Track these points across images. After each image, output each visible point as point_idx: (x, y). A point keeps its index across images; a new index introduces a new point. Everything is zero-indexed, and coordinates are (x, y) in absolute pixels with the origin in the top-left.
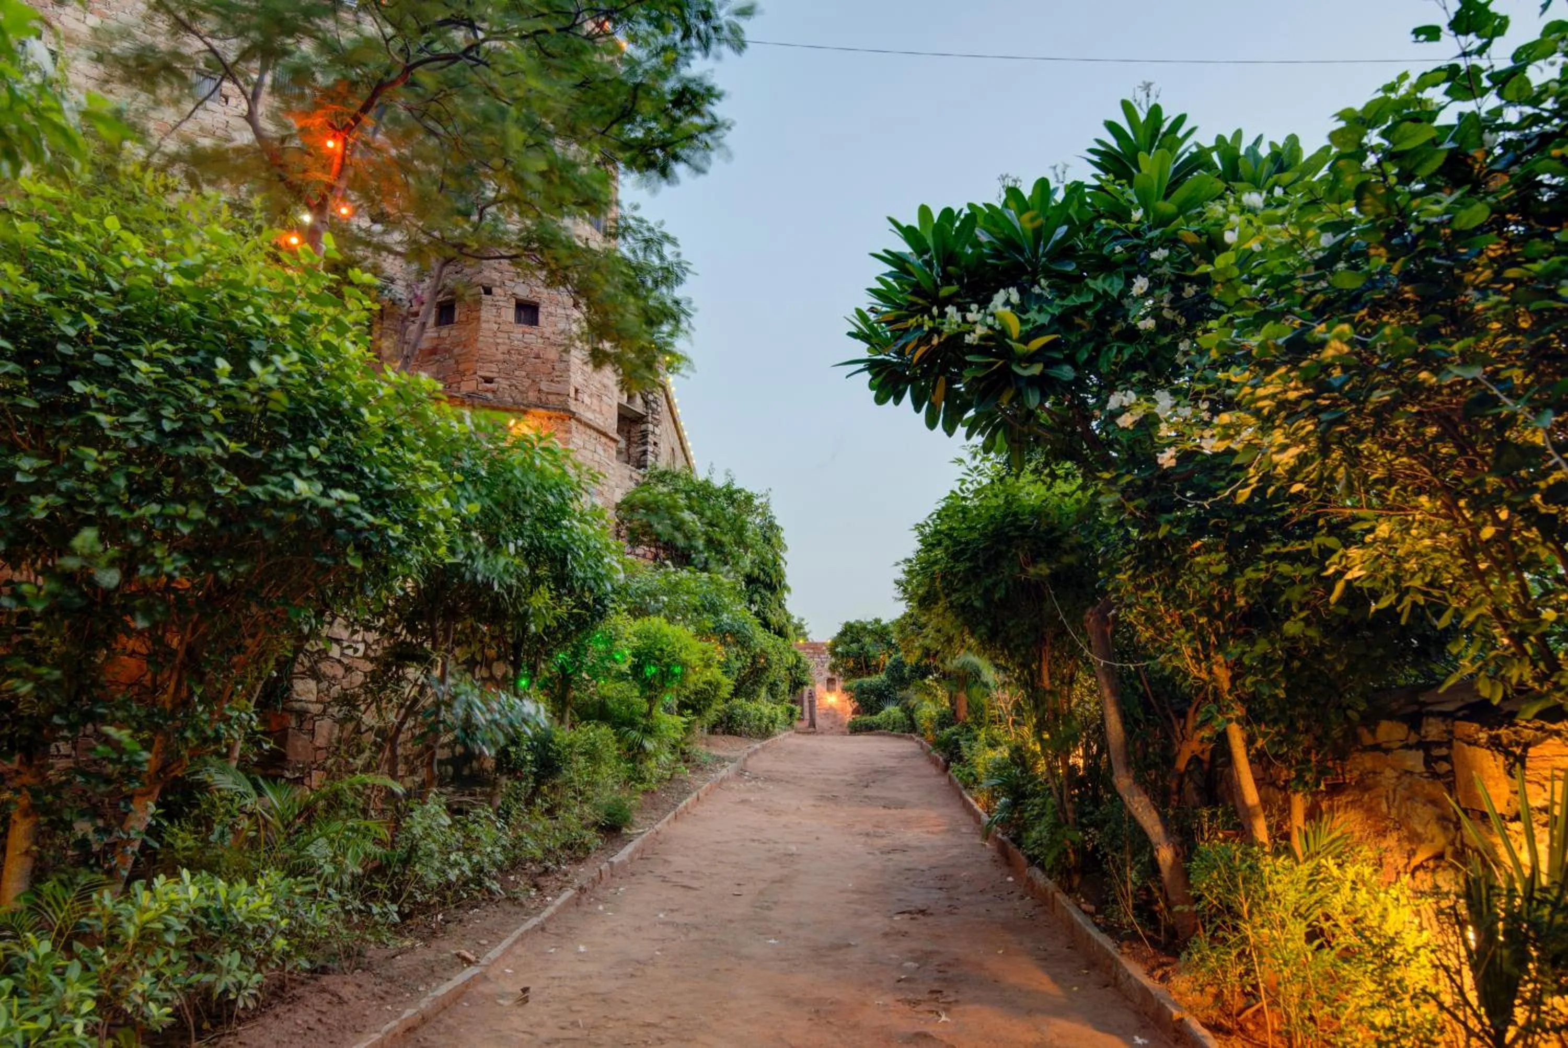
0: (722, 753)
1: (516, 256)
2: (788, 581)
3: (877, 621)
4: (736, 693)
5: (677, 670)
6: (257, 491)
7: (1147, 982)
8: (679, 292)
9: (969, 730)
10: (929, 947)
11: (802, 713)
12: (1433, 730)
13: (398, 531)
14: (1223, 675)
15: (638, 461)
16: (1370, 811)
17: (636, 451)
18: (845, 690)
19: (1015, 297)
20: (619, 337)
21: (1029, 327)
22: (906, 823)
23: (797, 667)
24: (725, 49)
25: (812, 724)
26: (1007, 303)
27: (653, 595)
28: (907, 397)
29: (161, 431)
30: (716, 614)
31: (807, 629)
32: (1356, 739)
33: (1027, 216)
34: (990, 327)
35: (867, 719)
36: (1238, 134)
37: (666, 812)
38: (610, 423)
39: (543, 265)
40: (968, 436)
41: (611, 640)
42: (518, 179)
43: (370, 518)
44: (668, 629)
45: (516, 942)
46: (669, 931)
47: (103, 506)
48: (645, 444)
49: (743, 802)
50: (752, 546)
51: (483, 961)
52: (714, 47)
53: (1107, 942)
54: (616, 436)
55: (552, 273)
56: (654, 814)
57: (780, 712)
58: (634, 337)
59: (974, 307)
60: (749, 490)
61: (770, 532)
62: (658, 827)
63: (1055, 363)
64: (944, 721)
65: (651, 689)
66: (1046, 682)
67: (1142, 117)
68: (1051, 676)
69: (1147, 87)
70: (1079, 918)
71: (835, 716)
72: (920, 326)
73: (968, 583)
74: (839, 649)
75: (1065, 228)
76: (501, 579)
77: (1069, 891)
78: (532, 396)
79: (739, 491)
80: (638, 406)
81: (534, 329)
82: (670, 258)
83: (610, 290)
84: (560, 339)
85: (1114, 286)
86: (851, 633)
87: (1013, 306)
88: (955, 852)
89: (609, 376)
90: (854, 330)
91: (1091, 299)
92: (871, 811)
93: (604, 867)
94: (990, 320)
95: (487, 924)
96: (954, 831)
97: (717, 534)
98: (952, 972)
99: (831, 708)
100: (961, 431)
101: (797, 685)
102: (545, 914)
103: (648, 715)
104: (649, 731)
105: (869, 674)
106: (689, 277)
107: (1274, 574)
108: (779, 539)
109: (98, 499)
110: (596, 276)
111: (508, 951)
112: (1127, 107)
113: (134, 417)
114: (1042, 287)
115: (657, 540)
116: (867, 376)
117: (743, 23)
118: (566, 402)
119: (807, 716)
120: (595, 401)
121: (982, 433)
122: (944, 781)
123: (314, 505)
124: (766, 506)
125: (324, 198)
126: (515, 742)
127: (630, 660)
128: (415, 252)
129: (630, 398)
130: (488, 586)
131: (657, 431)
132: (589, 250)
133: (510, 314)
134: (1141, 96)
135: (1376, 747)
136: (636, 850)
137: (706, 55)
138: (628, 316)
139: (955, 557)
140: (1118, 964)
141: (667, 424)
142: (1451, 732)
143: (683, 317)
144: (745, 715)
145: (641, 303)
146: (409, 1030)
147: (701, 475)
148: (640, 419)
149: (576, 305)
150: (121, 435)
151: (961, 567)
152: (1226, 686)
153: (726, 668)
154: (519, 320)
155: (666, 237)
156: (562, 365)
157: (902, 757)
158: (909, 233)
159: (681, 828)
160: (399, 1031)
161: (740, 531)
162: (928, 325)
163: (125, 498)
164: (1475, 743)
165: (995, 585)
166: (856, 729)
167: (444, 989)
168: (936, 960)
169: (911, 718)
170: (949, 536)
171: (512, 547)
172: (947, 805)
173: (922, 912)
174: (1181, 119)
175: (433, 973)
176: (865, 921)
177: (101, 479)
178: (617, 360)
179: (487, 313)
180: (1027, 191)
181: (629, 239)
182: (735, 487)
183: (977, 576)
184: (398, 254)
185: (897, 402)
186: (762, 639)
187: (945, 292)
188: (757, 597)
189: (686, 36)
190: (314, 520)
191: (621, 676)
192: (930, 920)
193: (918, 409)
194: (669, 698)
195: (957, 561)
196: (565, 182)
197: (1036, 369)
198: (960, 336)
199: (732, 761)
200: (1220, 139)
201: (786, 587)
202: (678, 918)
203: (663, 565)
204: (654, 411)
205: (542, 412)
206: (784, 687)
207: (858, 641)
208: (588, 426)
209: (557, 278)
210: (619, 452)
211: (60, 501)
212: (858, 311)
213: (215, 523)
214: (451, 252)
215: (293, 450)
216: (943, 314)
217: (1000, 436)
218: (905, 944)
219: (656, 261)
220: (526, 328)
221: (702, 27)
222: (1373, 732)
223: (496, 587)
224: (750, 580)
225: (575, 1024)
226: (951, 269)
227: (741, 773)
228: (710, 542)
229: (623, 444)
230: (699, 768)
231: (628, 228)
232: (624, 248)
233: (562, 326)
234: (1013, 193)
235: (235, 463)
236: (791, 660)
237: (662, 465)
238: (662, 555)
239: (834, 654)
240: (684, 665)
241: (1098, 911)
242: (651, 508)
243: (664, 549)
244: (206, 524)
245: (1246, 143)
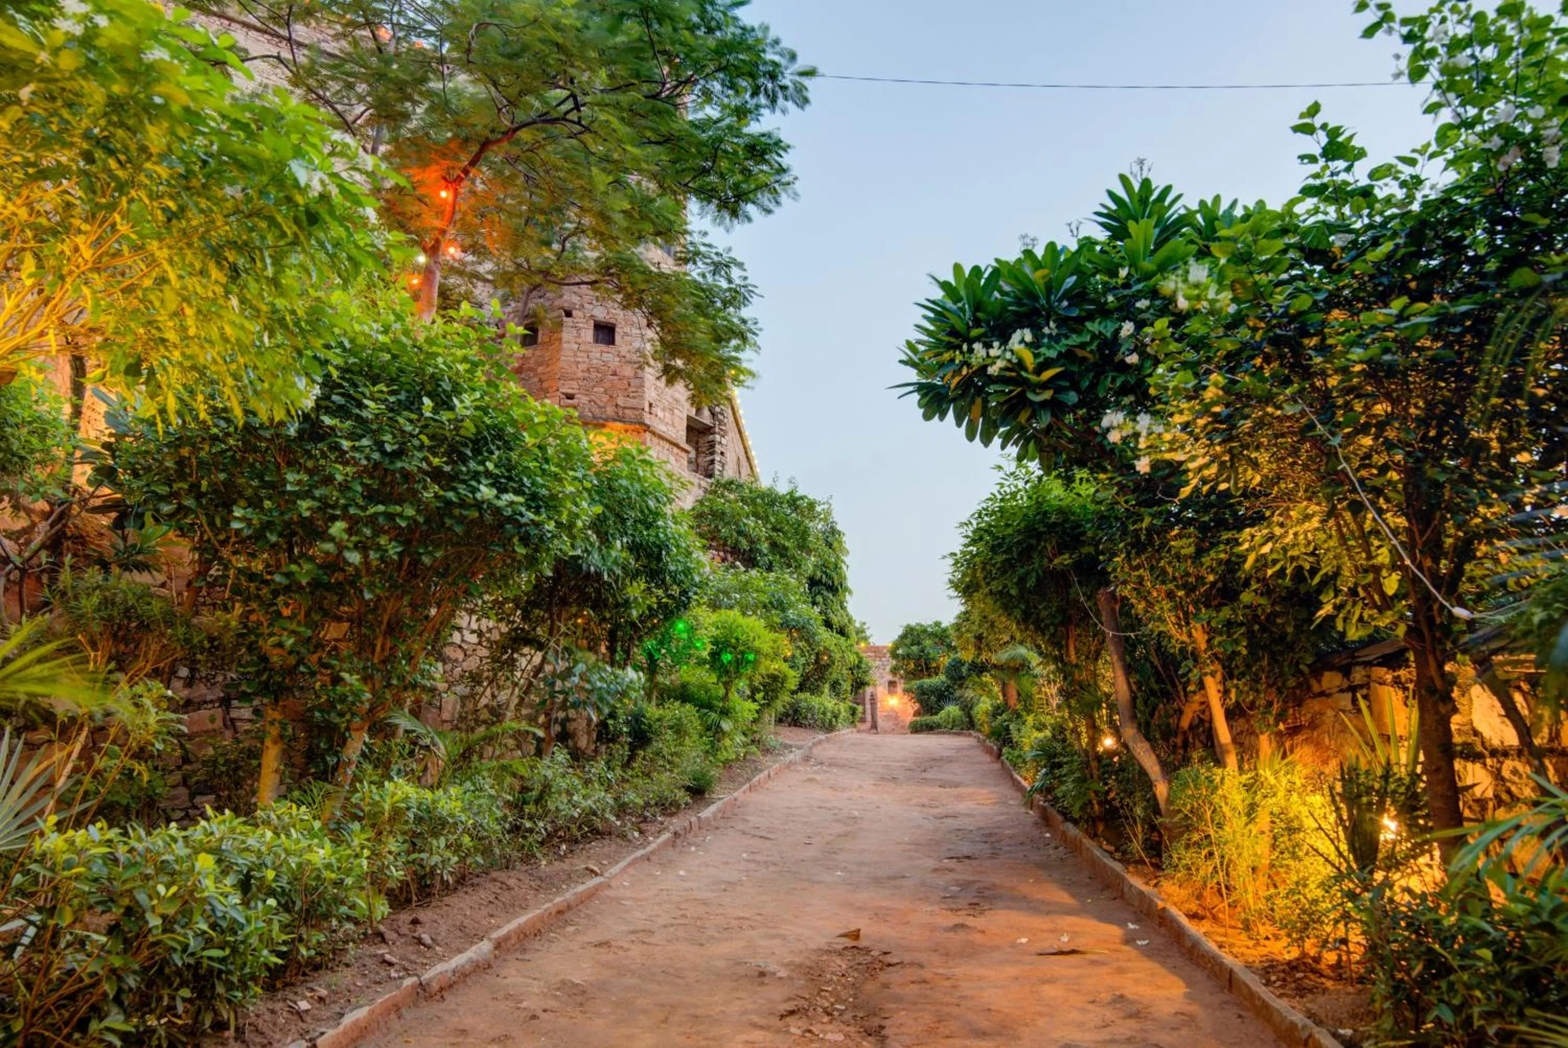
0: (788, 742)
1: (595, 282)
2: (850, 583)
3: (937, 624)
4: (802, 687)
5: (751, 657)
6: (451, 495)
7: (1144, 888)
8: (745, 313)
9: (1019, 716)
10: (971, 878)
11: (864, 712)
12: (1358, 675)
13: (551, 526)
14: (1201, 639)
15: (706, 470)
16: (1318, 745)
17: (704, 460)
18: (906, 691)
19: (1029, 337)
20: (690, 353)
21: (1041, 359)
22: (959, 798)
23: (859, 667)
24: (790, 105)
25: (874, 726)
26: (1022, 341)
27: (726, 593)
28: (951, 414)
29: (384, 452)
30: (783, 610)
31: (868, 633)
32: (1309, 688)
33: (1040, 273)
34: (1009, 361)
35: (928, 719)
36: (1217, 199)
37: (742, 784)
38: (679, 433)
39: (620, 289)
40: (1003, 447)
41: (692, 630)
42: (604, 217)
43: (532, 516)
44: (741, 620)
45: (629, 865)
46: (752, 866)
47: (345, 507)
48: (712, 453)
49: (811, 780)
50: (816, 550)
51: (606, 875)
52: (781, 101)
53: (1118, 867)
54: (687, 447)
55: (628, 296)
56: (731, 786)
57: (843, 708)
58: (703, 354)
59: (996, 344)
60: (811, 497)
61: (832, 537)
62: (736, 794)
63: (1065, 390)
64: (997, 711)
65: (727, 674)
66: (1073, 658)
67: (1136, 187)
68: (1077, 651)
69: (1141, 162)
70: (1098, 853)
71: (896, 718)
72: (952, 360)
73: (1004, 573)
74: (900, 651)
75: (1074, 278)
76: (610, 570)
77: (1094, 836)
78: (610, 410)
79: (802, 498)
80: (706, 418)
81: (611, 348)
82: (738, 281)
83: (680, 309)
84: (635, 358)
85: (1105, 328)
86: (912, 636)
87: (1027, 344)
88: (1002, 818)
89: (680, 391)
90: (904, 358)
91: (1088, 339)
92: (928, 789)
93: (694, 819)
94: (1008, 355)
95: (606, 850)
96: (1003, 803)
97: (781, 540)
98: (987, 893)
99: (892, 710)
100: (997, 441)
101: (859, 685)
102: (650, 848)
103: (725, 698)
104: (725, 713)
105: (930, 676)
106: (755, 300)
107: (1232, 554)
108: (840, 542)
109: (342, 501)
110: (667, 297)
111: (624, 870)
112: (1123, 179)
113: (365, 442)
114: (1051, 328)
115: (725, 545)
116: (916, 397)
117: (806, 81)
118: (641, 416)
119: (869, 717)
120: (668, 415)
121: (1016, 443)
122: (997, 766)
123: (490, 504)
124: (828, 513)
125: (437, 241)
126: (612, 715)
127: (709, 647)
128: (503, 279)
129: (699, 411)
130: (599, 575)
131: (724, 441)
132: (661, 275)
133: (588, 334)
134: (1136, 169)
135: (1322, 694)
136: (719, 811)
137: (773, 111)
138: (699, 335)
139: (994, 549)
140: (1123, 879)
141: (733, 434)
142: (1369, 676)
143: (749, 335)
144: (810, 709)
145: (710, 322)
146: (560, 912)
147: (765, 483)
148: (708, 430)
149: (649, 325)
150: (357, 455)
151: (1000, 558)
152: (1203, 646)
153: (791, 661)
154: (597, 341)
155: (734, 262)
156: (638, 381)
157: (959, 750)
158: (945, 285)
159: (755, 797)
160: (554, 911)
161: (803, 535)
162: (959, 358)
163: (361, 502)
164: (1383, 683)
165: (1028, 573)
166: (916, 729)
167: (580, 888)
168: (976, 886)
169: (970, 716)
170: (990, 533)
171: (618, 543)
172: (996, 785)
173: (968, 857)
174: (1168, 189)
175: (569, 878)
176: (918, 862)
177: (344, 487)
178: (687, 376)
179: (567, 335)
180: (1039, 252)
181: (700, 264)
182: (798, 495)
183: (1012, 566)
184: (486, 281)
185: (942, 418)
186: (826, 637)
187: (975, 332)
188: (819, 599)
189: (755, 94)
190: (488, 517)
191: (701, 662)
192: (975, 862)
193: (959, 424)
194: (742, 684)
195: (995, 553)
196: (644, 217)
197: (1047, 395)
198: (984, 368)
199: (800, 748)
200: (1202, 203)
201: (846, 589)
202: (758, 857)
203: (733, 566)
204: (721, 422)
205: (618, 425)
206: (846, 686)
207: (919, 644)
208: (661, 437)
209: (632, 301)
210: (690, 462)
211: (317, 504)
212: (908, 342)
213: (421, 519)
214: (538, 279)
215: (472, 465)
216: (971, 351)
217: (1031, 445)
218: (952, 876)
219: (724, 284)
220: (603, 347)
221: (770, 86)
222: (1319, 682)
223: (606, 577)
224: (813, 582)
225: (684, 916)
226: (980, 315)
227: (807, 759)
228: (774, 545)
229: (693, 454)
230: (767, 751)
231: (697, 253)
232: (695, 272)
233: (637, 344)
234: (1028, 253)
235: (436, 475)
236: (852, 659)
237: (729, 473)
238: (730, 558)
239: (894, 655)
240: (757, 652)
241: (1117, 850)
242: (719, 515)
243: (732, 553)
244: (415, 521)
245: (1224, 206)
